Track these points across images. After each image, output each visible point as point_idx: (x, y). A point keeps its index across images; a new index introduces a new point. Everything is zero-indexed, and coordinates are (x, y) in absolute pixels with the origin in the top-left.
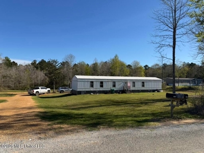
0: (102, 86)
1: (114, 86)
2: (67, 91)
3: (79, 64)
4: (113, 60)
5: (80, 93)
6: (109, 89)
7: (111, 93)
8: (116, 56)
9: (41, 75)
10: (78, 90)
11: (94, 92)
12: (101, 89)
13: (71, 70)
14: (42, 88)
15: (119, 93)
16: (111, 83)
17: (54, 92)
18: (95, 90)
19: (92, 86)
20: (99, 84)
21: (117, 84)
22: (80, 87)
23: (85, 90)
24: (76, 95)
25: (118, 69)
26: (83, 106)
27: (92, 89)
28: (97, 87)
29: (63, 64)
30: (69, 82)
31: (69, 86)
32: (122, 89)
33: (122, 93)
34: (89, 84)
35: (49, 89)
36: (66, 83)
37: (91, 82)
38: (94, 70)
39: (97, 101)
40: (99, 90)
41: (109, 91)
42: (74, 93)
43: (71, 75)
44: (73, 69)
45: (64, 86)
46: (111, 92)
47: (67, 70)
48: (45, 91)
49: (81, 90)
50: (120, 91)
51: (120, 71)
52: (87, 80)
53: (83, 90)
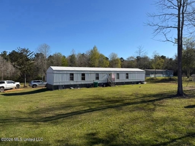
0: (83, 79)
1: (97, 78)
2: (40, 85)
3: (55, 55)
4: (92, 51)
5: (57, 87)
6: (92, 82)
7: (94, 87)
10: (55, 84)
11: (75, 86)
12: (83, 82)
13: (46, 62)
15: (103, 86)
16: (94, 75)
17: (25, 87)
18: (75, 83)
19: (72, 79)
20: (80, 77)
21: (100, 76)
22: (57, 81)
23: (63, 84)
24: (51, 90)
25: (97, 61)
27: (72, 83)
28: (78, 80)
30: (44, 75)
31: (44, 80)
32: (106, 82)
33: (106, 86)
34: (69, 76)
35: (18, 83)
36: (40, 75)
37: (70, 74)
38: (71, 62)
40: (80, 83)
41: (92, 84)
42: (49, 88)
43: (45, 67)
44: (48, 60)
45: (38, 79)
46: (94, 85)
47: (41, 61)
48: (14, 85)
49: (58, 84)
50: (104, 84)
51: (99, 62)
52: (65, 72)
53: (61, 84)
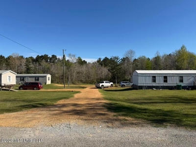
0: (166, 81)
1: (181, 81)
2: (128, 85)
3: (140, 58)
4: (179, 52)
5: (141, 88)
6: (175, 85)
7: (178, 89)
8: (183, 47)
9: (105, 71)
10: (139, 85)
11: (157, 88)
12: (165, 84)
13: (131, 66)
14: (106, 82)
15: (188, 89)
16: (177, 77)
17: (116, 86)
18: (157, 85)
19: (154, 81)
20: (162, 79)
21: (185, 79)
22: (141, 82)
23: (146, 85)
24: (137, 89)
25: (186, 62)
26: (145, 101)
27: (154, 84)
28: (160, 82)
29: (123, 60)
30: (129, 77)
31: (130, 81)
32: (193, 85)
33: (192, 89)
34: (151, 78)
35: (112, 83)
36: (126, 77)
37: (153, 77)
38: (156, 64)
39: (161, 97)
40: (162, 85)
41: (175, 87)
42: (135, 87)
43: (131, 70)
44: (134, 64)
45: (125, 80)
46: (178, 88)
47: (127, 65)
48: (109, 84)
49: (142, 85)
50: (189, 87)
51: (189, 64)
52: (148, 75)
53: (144, 85)
